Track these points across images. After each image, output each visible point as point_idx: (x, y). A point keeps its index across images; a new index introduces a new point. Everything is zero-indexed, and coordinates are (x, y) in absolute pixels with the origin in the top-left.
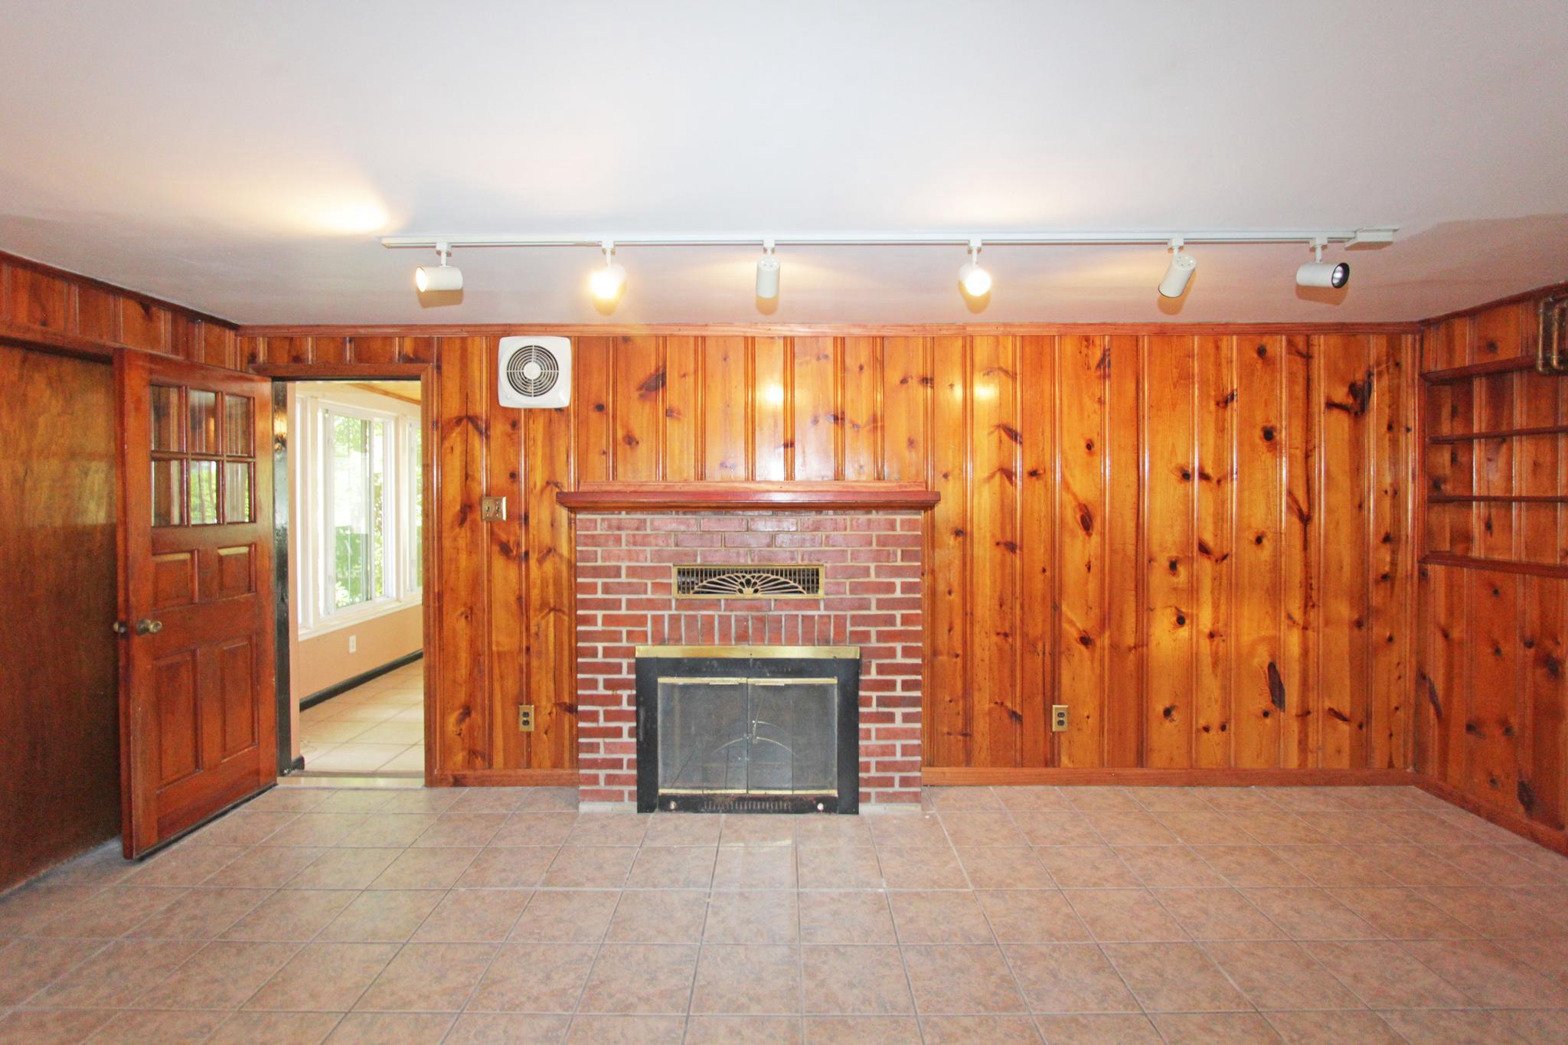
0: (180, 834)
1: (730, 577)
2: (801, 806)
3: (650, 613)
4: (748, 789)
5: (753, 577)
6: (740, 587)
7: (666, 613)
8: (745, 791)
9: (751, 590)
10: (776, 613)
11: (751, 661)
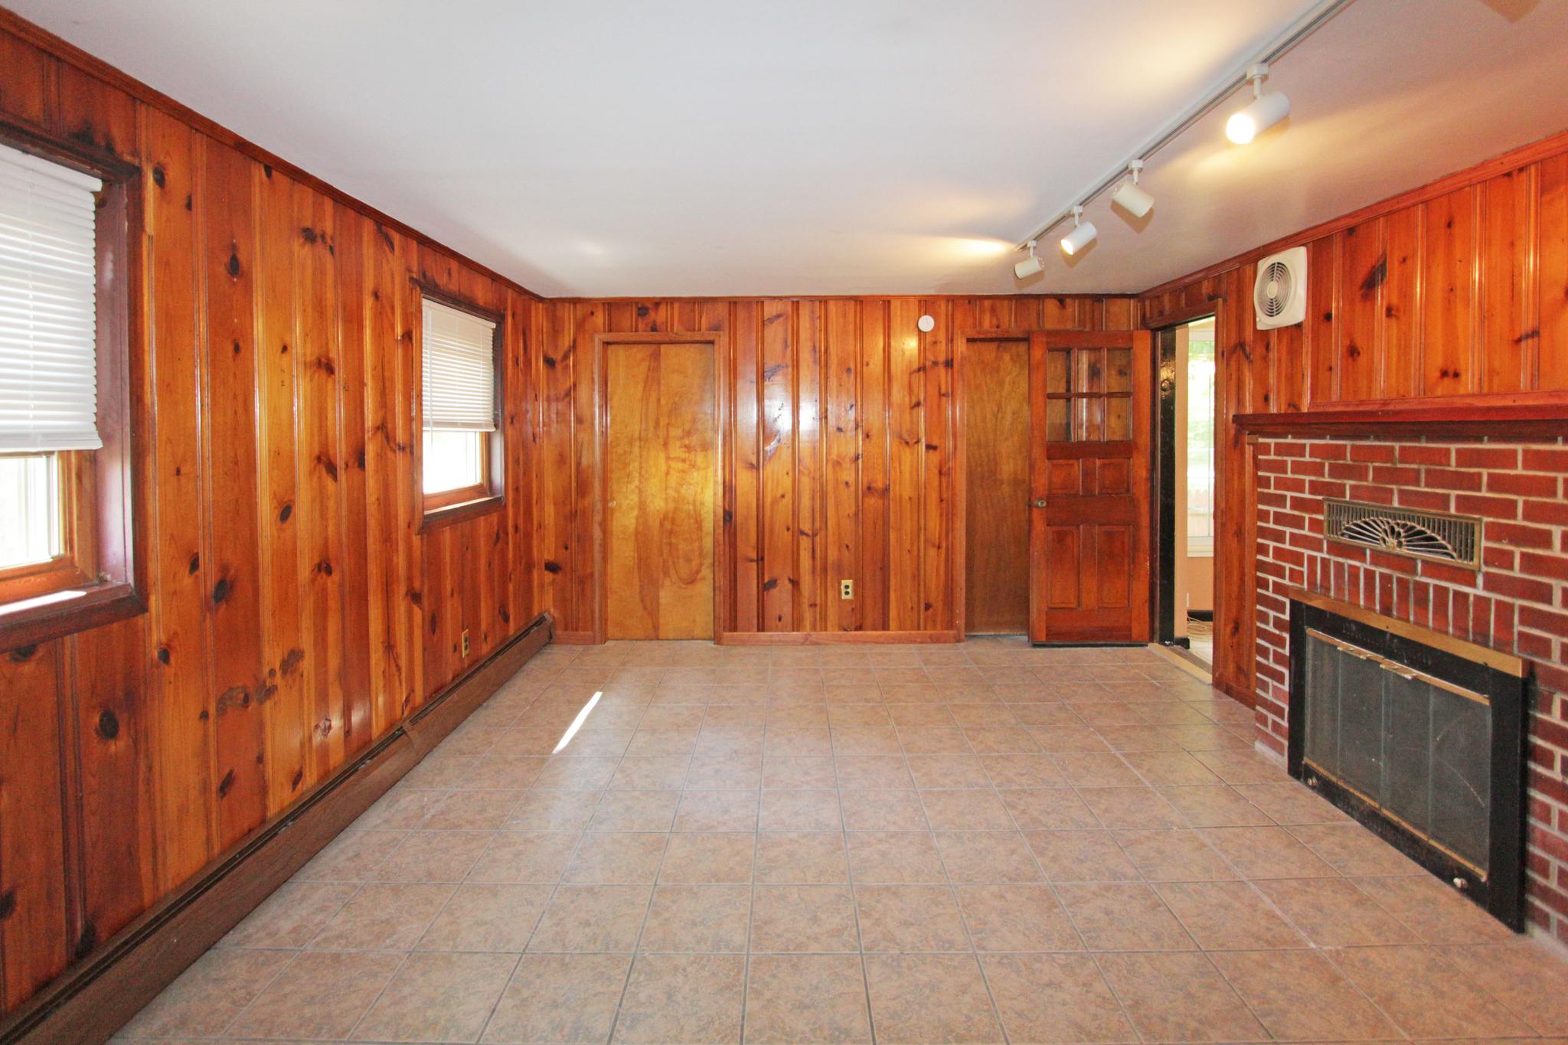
0: (1066, 643)
1: (1374, 521)
2: (1444, 871)
3: (1307, 552)
4: (1381, 805)
5: (1398, 524)
6: (1383, 535)
7: (1319, 555)
8: (1377, 806)
9: (1395, 542)
10: (1424, 579)
11: (1388, 636)
